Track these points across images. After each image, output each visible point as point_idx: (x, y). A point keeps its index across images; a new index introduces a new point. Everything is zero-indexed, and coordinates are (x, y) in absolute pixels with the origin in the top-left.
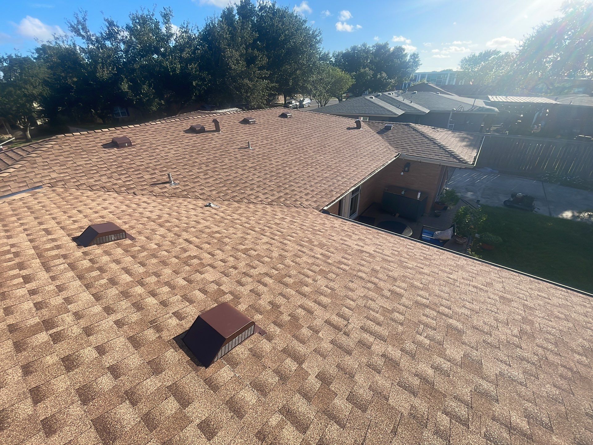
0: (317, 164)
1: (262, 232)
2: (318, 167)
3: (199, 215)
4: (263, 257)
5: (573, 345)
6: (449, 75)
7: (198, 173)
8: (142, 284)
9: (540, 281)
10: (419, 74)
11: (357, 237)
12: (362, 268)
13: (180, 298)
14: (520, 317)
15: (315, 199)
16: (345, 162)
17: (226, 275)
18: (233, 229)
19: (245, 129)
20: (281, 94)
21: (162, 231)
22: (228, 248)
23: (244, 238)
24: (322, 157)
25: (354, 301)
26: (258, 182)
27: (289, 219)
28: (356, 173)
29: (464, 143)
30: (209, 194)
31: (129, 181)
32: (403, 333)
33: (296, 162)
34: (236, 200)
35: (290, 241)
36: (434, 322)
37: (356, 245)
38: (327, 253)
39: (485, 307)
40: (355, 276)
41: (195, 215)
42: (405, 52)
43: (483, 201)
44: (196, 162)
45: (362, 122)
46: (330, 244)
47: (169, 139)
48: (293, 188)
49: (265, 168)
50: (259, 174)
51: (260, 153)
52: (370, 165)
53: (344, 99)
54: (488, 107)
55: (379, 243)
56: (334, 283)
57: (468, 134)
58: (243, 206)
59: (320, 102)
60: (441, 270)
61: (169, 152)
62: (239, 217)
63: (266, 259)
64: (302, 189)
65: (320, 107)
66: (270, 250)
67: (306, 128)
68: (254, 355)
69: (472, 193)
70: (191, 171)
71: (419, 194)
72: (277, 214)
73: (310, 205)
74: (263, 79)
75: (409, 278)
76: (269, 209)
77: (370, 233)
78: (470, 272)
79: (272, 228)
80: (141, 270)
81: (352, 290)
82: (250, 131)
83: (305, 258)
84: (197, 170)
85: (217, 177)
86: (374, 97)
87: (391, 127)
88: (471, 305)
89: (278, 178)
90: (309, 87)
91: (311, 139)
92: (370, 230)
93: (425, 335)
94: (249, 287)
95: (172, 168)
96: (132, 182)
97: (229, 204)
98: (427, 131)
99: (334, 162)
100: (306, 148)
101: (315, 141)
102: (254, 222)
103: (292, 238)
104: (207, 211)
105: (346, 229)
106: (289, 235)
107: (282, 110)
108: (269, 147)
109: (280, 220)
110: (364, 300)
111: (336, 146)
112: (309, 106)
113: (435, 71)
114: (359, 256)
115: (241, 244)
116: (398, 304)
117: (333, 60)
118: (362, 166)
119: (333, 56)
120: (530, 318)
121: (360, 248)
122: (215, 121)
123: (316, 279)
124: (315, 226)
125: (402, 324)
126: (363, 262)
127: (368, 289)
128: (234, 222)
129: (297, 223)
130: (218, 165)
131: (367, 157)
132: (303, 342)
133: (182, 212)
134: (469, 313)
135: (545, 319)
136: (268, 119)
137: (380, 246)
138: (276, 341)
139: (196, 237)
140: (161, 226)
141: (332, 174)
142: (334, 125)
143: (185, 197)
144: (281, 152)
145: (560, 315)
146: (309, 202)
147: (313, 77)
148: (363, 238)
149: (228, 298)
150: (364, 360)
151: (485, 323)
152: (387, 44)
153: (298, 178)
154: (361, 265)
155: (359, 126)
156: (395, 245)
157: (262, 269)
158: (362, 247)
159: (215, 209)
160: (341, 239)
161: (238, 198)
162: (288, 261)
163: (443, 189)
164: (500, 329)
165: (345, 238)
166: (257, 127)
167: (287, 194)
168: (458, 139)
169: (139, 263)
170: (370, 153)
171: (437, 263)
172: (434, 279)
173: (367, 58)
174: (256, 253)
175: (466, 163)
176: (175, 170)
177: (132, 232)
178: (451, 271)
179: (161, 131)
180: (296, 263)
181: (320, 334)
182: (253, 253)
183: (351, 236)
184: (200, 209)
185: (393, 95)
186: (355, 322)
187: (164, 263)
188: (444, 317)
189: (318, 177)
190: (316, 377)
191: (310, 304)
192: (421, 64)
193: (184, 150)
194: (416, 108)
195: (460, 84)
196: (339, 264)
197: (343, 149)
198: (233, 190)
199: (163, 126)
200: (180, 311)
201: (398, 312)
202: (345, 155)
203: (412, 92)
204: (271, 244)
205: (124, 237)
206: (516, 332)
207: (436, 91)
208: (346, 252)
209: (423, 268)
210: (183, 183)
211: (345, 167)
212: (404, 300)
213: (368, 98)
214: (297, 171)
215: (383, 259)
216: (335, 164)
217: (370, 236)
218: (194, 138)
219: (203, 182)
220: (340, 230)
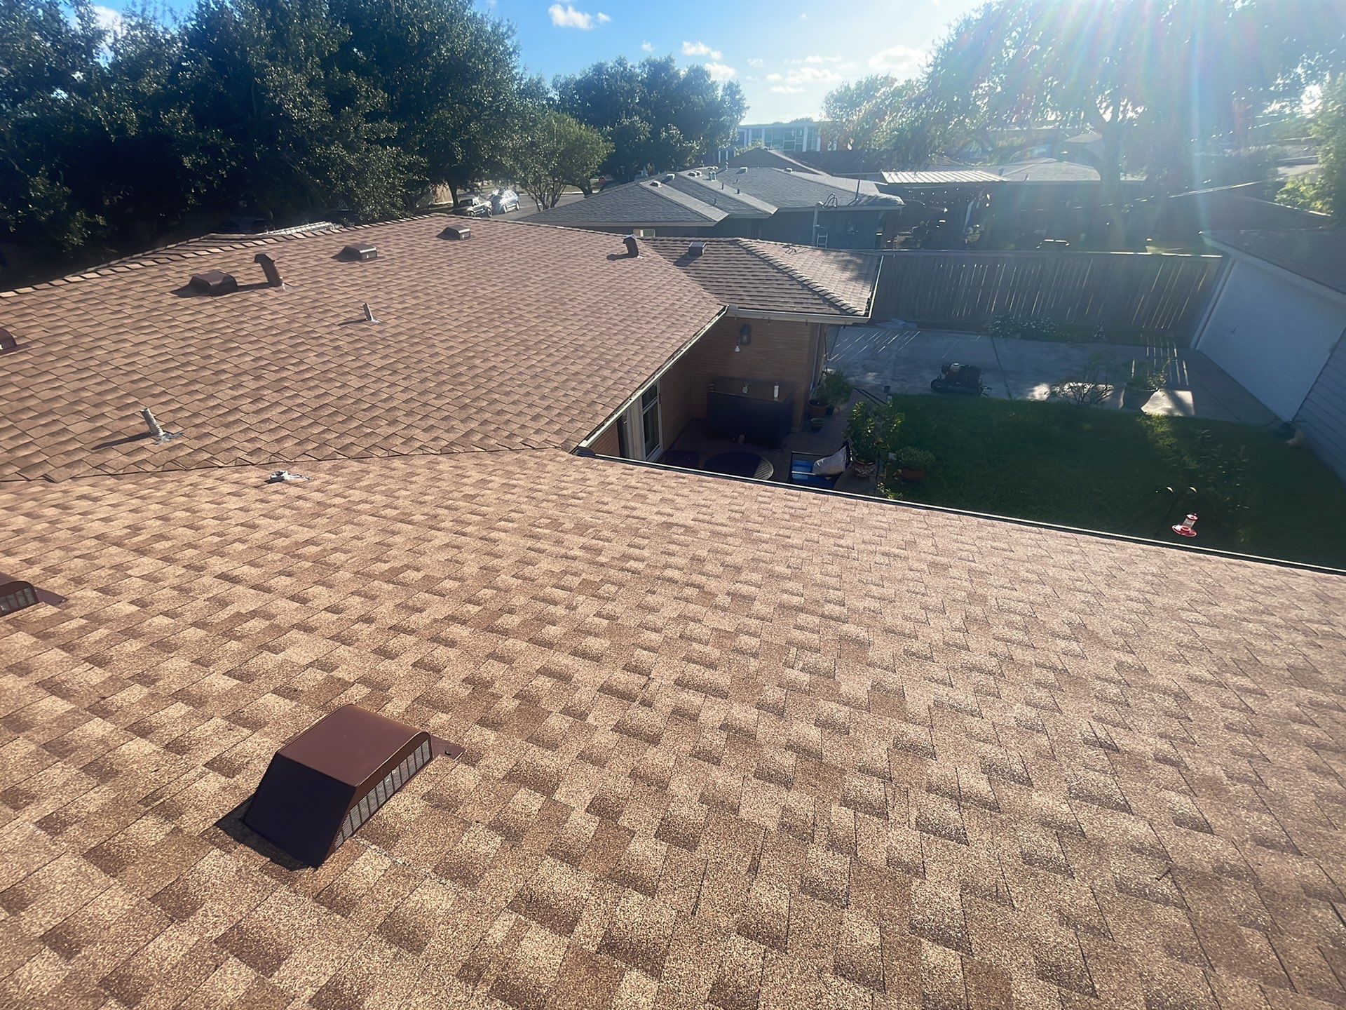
0: (549, 346)
1: (433, 523)
2: (552, 351)
3: (253, 506)
4: (440, 580)
5: (1055, 625)
6: (806, 129)
7: (234, 398)
8: (104, 713)
9: (994, 522)
10: (747, 128)
11: (659, 497)
12: (672, 560)
13: (223, 723)
14: (964, 594)
15: (557, 427)
16: (615, 334)
17: (346, 642)
18: (351, 526)
19: (350, 274)
20: (440, 183)
21: (147, 564)
22: (344, 575)
23: (384, 545)
24: (560, 328)
25: (658, 631)
26: (405, 402)
27: (498, 481)
28: (642, 356)
29: (847, 275)
30: (275, 448)
31: (26, 445)
32: (759, 672)
33: (499, 344)
34: (352, 454)
35: (505, 531)
36: (816, 636)
37: (656, 513)
38: (594, 542)
39: (905, 588)
40: (659, 578)
41: (241, 509)
42: (712, 79)
43: (895, 387)
44: (224, 371)
45: (640, 242)
46: (599, 521)
47: (130, 316)
48: (498, 407)
50: (406, 384)
51: (401, 330)
52: (669, 338)
53: (595, 189)
54: (885, 196)
55: (703, 502)
56: (614, 604)
57: (852, 255)
58: (375, 467)
59: (540, 199)
60: (824, 534)
61: (138, 354)
62: (364, 495)
63: (449, 584)
64: (521, 407)
65: (542, 210)
66: (457, 562)
67: (512, 262)
68: (438, 806)
69: (874, 374)
70: (212, 396)
71: (777, 388)
72: (468, 474)
73: (546, 441)
74: (383, 143)
75: (764, 562)
76: (445, 464)
77: (685, 484)
78: (876, 528)
79: (456, 509)
80: (97, 676)
81: (653, 610)
82: (365, 276)
83: (545, 564)
84: (231, 392)
85: (290, 403)
86: (659, 183)
87: (702, 248)
88: (881, 590)
89: (459, 387)
90: (508, 162)
91: (527, 286)
92: (684, 478)
93: (801, 665)
94: (410, 658)
95: (154, 396)
96: (33, 449)
97: (336, 468)
98: (773, 252)
99: (589, 338)
100: (519, 309)
102: (407, 503)
103: (509, 525)
104: (276, 492)
105: (633, 484)
106: (501, 520)
107: (445, 222)
108: (421, 313)
109: (475, 487)
110: (679, 624)
111: (589, 299)
112: (516, 208)
113: (778, 123)
114: (665, 537)
115: (378, 560)
116: (747, 616)
117: (554, 95)
118: (652, 340)
119: (555, 86)
120: (980, 591)
121: (664, 519)
122: (261, 259)
123: (574, 604)
124: (564, 488)
125: (755, 655)
126: (674, 547)
127: (687, 600)
128: (354, 511)
129: (520, 486)
130: (290, 373)
131: (660, 320)
132: (552, 746)
133: (203, 506)
134: (877, 605)
135: (1006, 588)
136: (412, 245)
137: (706, 506)
138: (490, 760)
139: (252, 564)
140: (141, 551)
141: (589, 364)
142: (576, 250)
143: (207, 466)
144: (456, 324)
145: (1030, 576)
146: (545, 436)
147: (513, 139)
148: (670, 497)
149: (357, 694)
150: (686, 746)
151: (906, 618)
152: (669, 60)
153: (508, 383)
154: (669, 554)
155: (633, 252)
156: (735, 501)
157: (440, 609)
158: (669, 515)
159: (297, 485)
160: (625, 507)
161: (358, 450)
162: (503, 578)
163: (820, 372)
164: (931, 623)
165: (633, 504)
166: (384, 266)
167: (485, 422)
168: (834, 266)
169: (86, 660)
170: (666, 309)
171: (816, 522)
172: (811, 553)
173: (631, 93)
174: (421, 574)
175: (854, 313)
176: (164, 400)
177: (55, 584)
178: (842, 532)
179: (103, 298)
180: (525, 579)
181: (590, 720)
182: (412, 575)
183: (645, 497)
184: (254, 491)
185: (699, 176)
186: (664, 673)
187: (165, 646)
188: (832, 623)
189: (557, 374)
190: (587, 811)
191: (563, 660)
192: (748, 108)
193: (183, 343)
194: (749, 205)
195: (830, 149)
196: (624, 561)
197: (606, 305)
198: (340, 431)
199: (106, 283)
200: (226, 754)
201: (748, 633)
202: (611, 318)
203: (738, 170)
204: (458, 547)
205: (31, 600)
206: (958, 622)
207: (784, 164)
208: (637, 533)
209: (789, 537)
210: (195, 432)
211: (615, 345)
212: (757, 607)
213: (646, 184)
214: (505, 366)
215: (713, 532)
216: (591, 340)
217: (686, 490)
218: (208, 307)
219: (254, 420)
220: (620, 487)
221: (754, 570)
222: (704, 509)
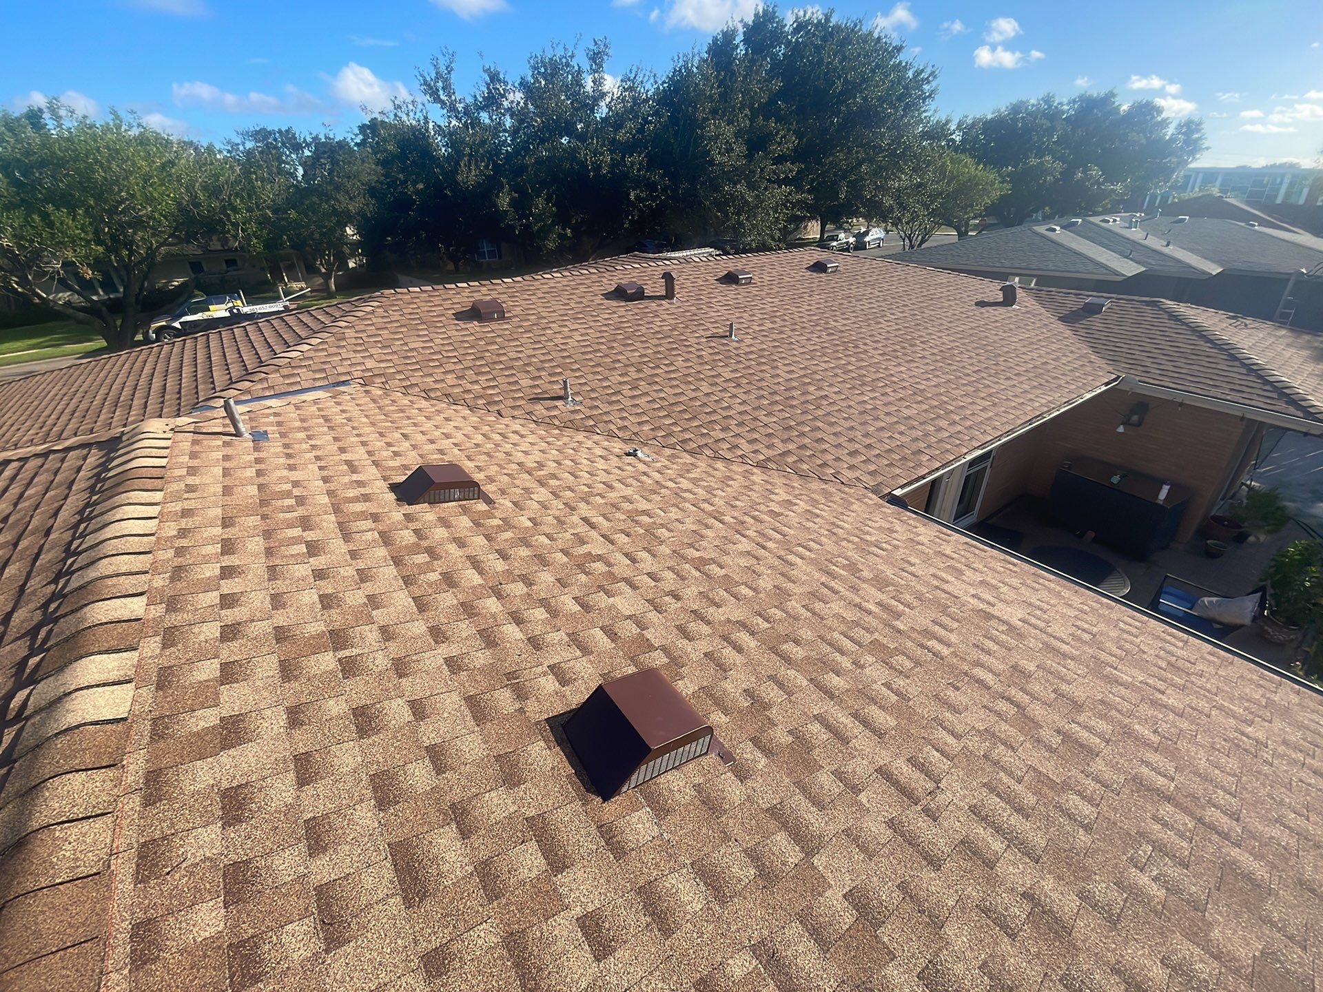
0: (887, 385)
1: (739, 528)
2: (888, 390)
3: (613, 470)
4: (738, 584)
7: (620, 383)
8: (499, 595)
11: (978, 577)
12: (984, 658)
13: (566, 638)
15: (872, 468)
16: (964, 385)
17: (657, 608)
18: (677, 510)
19: (726, 295)
20: (814, 218)
21: (543, 494)
22: (665, 550)
23: (698, 534)
24: (903, 369)
25: (958, 737)
26: (740, 413)
27: (802, 505)
28: (990, 414)
30: (636, 429)
31: (493, 387)
32: (1089, 852)
33: (836, 375)
34: (688, 448)
35: (802, 558)
36: (1186, 844)
37: (973, 596)
38: (893, 602)
40: (966, 674)
41: (605, 470)
42: (1164, 115)
44: (619, 361)
45: (1020, 290)
46: (903, 582)
47: (572, 309)
48: (819, 435)
49: (760, 384)
50: (744, 397)
51: (753, 349)
52: (1031, 400)
53: (972, 230)
55: (1039, 603)
56: (908, 681)
58: (702, 465)
59: (909, 238)
61: (571, 337)
62: (690, 486)
63: (744, 591)
64: (842, 440)
65: (907, 248)
66: (754, 572)
68: (704, 803)
70: (607, 378)
71: (1166, 488)
72: (776, 491)
73: (858, 479)
74: (780, 183)
76: (758, 476)
77: (1015, 572)
79: (761, 522)
81: (955, 710)
82: (737, 298)
83: (836, 607)
84: (619, 378)
85: (655, 395)
86: (1057, 228)
87: (1103, 305)
89: (788, 409)
90: (888, 201)
91: (880, 323)
92: (1015, 565)
93: (1155, 873)
94: (703, 646)
95: (572, 370)
96: (497, 390)
97: (673, 456)
99: (933, 383)
100: (865, 344)
101: (888, 329)
102: (722, 503)
103: (808, 553)
104: (629, 464)
105: (948, 552)
106: (799, 545)
107: (817, 255)
108: (774, 336)
109: (781, 506)
110: (985, 740)
111: (943, 344)
112: (879, 246)
114: (980, 627)
115: (691, 546)
117: (957, 137)
118: (1008, 399)
121: (982, 606)
122: (668, 277)
123: (862, 663)
124: (868, 533)
126: (989, 644)
127: (999, 714)
128: (681, 497)
129: (823, 517)
130: (662, 371)
131: (1024, 378)
133: (582, 460)
136: (781, 276)
137: (1041, 610)
138: (756, 783)
139: (604, 516)
140: (542, 483)
141: (925, 411)
142: (942, 293)
143: (590, 430)
144: (802, 350)
146: (858, 474)
148: (994, 582)
149: (658, 659)
150: (973, 892)
152: (1111, 95)
153: (835, 414)
154: (983, 650)
155: (1009, 300)
156: (1086, 616)
157: (733, 612)
158: (989, 603)
159: (645, 463)
160: (934, 576)
161: (693, 445)
162: (794, 605)
165: (944, 575)
166: (754, 291)
167: (803, 447)
169: (497, 551)
170: (1035, 367)
171: (1208, 686)
172: (1193, 727)
174: (723, 572)
176: (578, 375)
177: (489, 489)
178: (1252, 717)
179: (560, 293)
180: (814, 614)
181: (863, 798)
182: (714, 569)
183: (961, 572)
184: (616, 459)
185: (1115, 222)
186: (957, 791)
187: (542, 560)
188: (1215, 837)
189: (887, 414)
190: (845, 896)
191: (843, 719)
193: (599, 335)
194: (1180, 261)
196: (925, 637)
197: (961, 352)
198: (684, 427)
199: (565, 281)
200: (563, 665)
202: (963, 367)
203: (1174, 219)
204: (757, 559)
205: (476, 495)
207: (1247, 217)
208: (944, 610)
209: (1163, 693)
210: (588, 403)
211: (962, 396)
212: (1099, 766)
213: (1041, 229)
214: (835, 397)
215: (1044, 643)
216: (935, 386)
217: (1015, 580)
218: (622, 309)
219: (628, 403)
220: (931, 552)
221: (1102, 716)
222: (1039, 613)
